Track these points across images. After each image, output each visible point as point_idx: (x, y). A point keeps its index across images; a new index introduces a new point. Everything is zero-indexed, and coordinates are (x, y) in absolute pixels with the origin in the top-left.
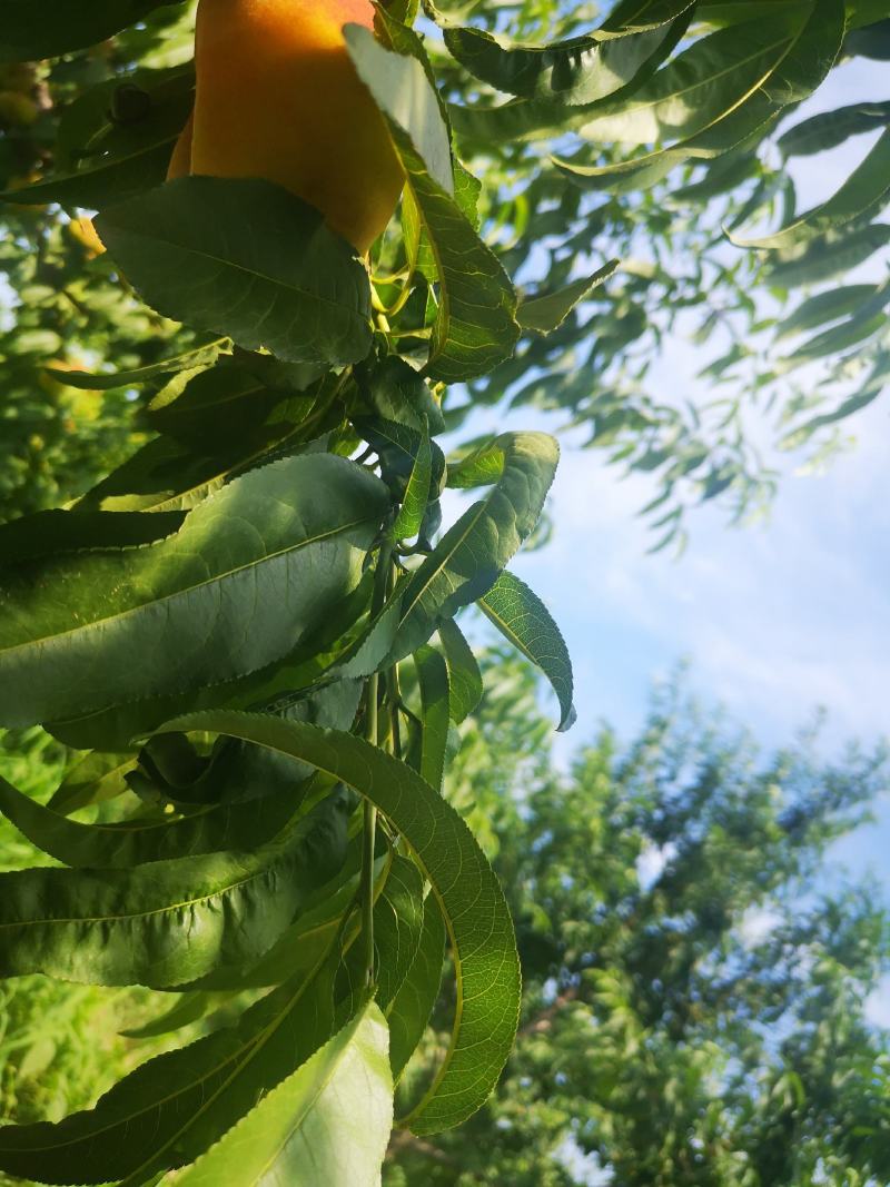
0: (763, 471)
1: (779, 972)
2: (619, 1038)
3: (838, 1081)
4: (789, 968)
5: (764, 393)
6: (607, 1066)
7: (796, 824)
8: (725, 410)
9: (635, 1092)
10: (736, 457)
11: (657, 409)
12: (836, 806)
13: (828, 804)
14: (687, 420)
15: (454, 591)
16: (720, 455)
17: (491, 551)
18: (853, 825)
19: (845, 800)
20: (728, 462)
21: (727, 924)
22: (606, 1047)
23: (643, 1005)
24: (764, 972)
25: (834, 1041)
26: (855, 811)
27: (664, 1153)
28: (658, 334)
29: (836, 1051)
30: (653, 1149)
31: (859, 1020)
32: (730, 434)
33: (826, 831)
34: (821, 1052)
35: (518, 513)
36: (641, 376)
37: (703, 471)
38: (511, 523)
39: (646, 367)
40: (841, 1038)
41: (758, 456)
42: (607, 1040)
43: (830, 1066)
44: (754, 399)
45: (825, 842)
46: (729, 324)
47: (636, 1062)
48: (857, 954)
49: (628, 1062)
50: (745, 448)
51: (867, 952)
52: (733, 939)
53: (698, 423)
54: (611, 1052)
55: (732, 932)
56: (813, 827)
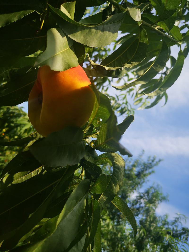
0: (131, 109)
1: (138, 206)
2: (108, 225)
3: (152, 228)
4: (140, 205)
5: (131, 93)
6: (106, 231)
7: (139, 175)
8: (124, 96)
9: (112, 236)
10: (126, 106)
11: (110, 97)
12: (146, 170)
13: (145, 170)
14: (116, 99)
15: (105, 201)
16: (123, 106)
17: (113, 191)
18: (150, 173)
19: (148, 168)
20: (125, 107)
21: (127, 197)
22: (105, 228)
23: (111, 216)
24: (135, 206)
25: (150, 220)
26: (150, 170)
27: (119, 249)
28: (110, 82)
29: (151, 222)
30: (116, 248)
31: (154, 215)
32: (125, 101)
33: (145, 175)
34: (148, 223)
35: (119, 181)
36: (106, 90)
37: (120, 109)
38: (117, 184)
39: (107, 88)
40: (152, 219)
41: (130, 105)
42: (106, 226)
43: (150, 225)
44: (129, 94)
45: (145, 178)
46: (124, 79)
47: (112, 230)
48: (153, 201)
49: (110, 231)
50: (128, 104)
51: (155, 200)
52: (128, 200)
53: (118, 99)
54: (106, 228)
55: (128, 198)
56: (142, 175)
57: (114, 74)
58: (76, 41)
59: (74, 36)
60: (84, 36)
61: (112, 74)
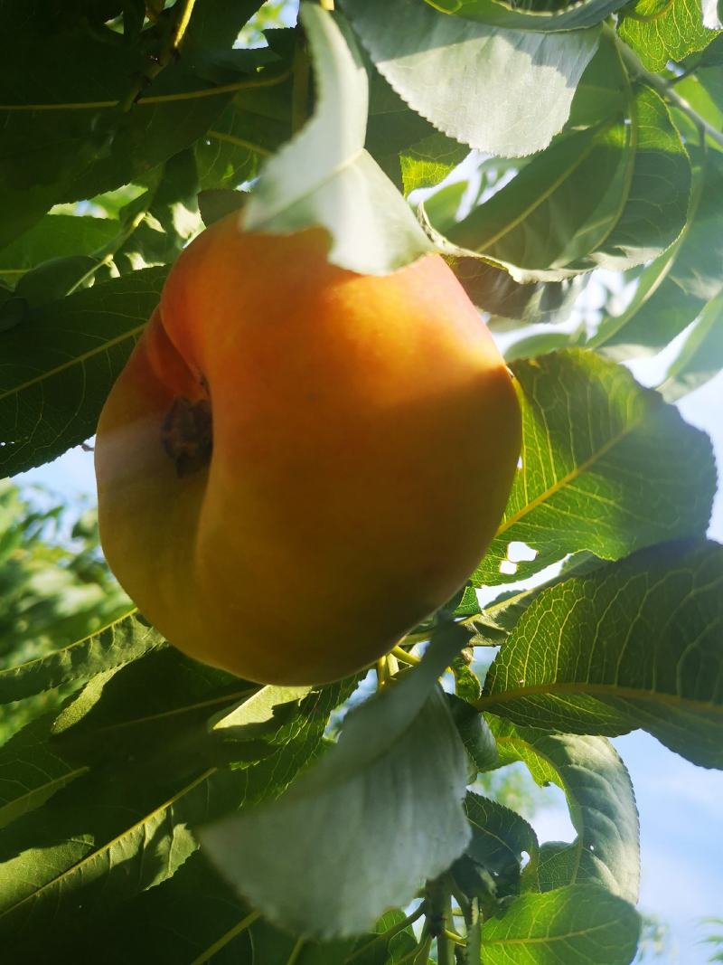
57: (537, 307)
58: (413, 106)
59: (408, 72)
60: (451, 81)
61: (527, 307)
